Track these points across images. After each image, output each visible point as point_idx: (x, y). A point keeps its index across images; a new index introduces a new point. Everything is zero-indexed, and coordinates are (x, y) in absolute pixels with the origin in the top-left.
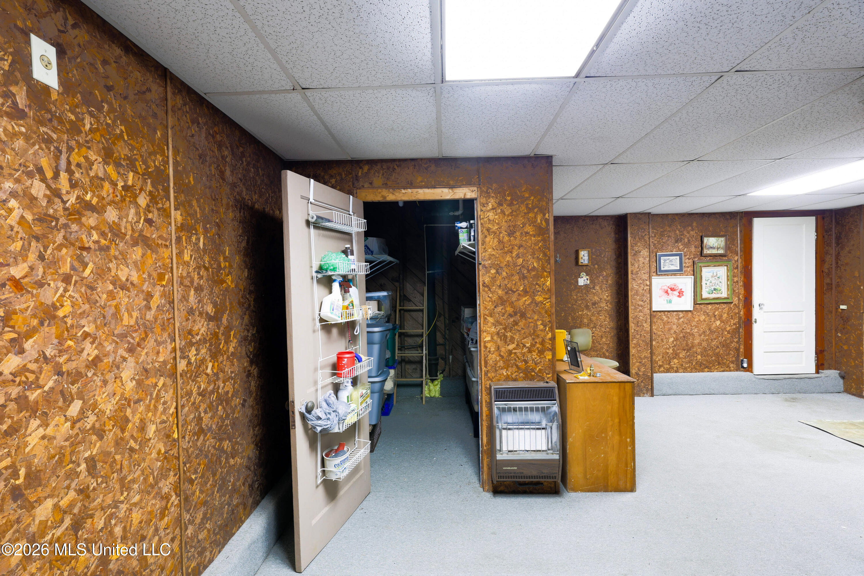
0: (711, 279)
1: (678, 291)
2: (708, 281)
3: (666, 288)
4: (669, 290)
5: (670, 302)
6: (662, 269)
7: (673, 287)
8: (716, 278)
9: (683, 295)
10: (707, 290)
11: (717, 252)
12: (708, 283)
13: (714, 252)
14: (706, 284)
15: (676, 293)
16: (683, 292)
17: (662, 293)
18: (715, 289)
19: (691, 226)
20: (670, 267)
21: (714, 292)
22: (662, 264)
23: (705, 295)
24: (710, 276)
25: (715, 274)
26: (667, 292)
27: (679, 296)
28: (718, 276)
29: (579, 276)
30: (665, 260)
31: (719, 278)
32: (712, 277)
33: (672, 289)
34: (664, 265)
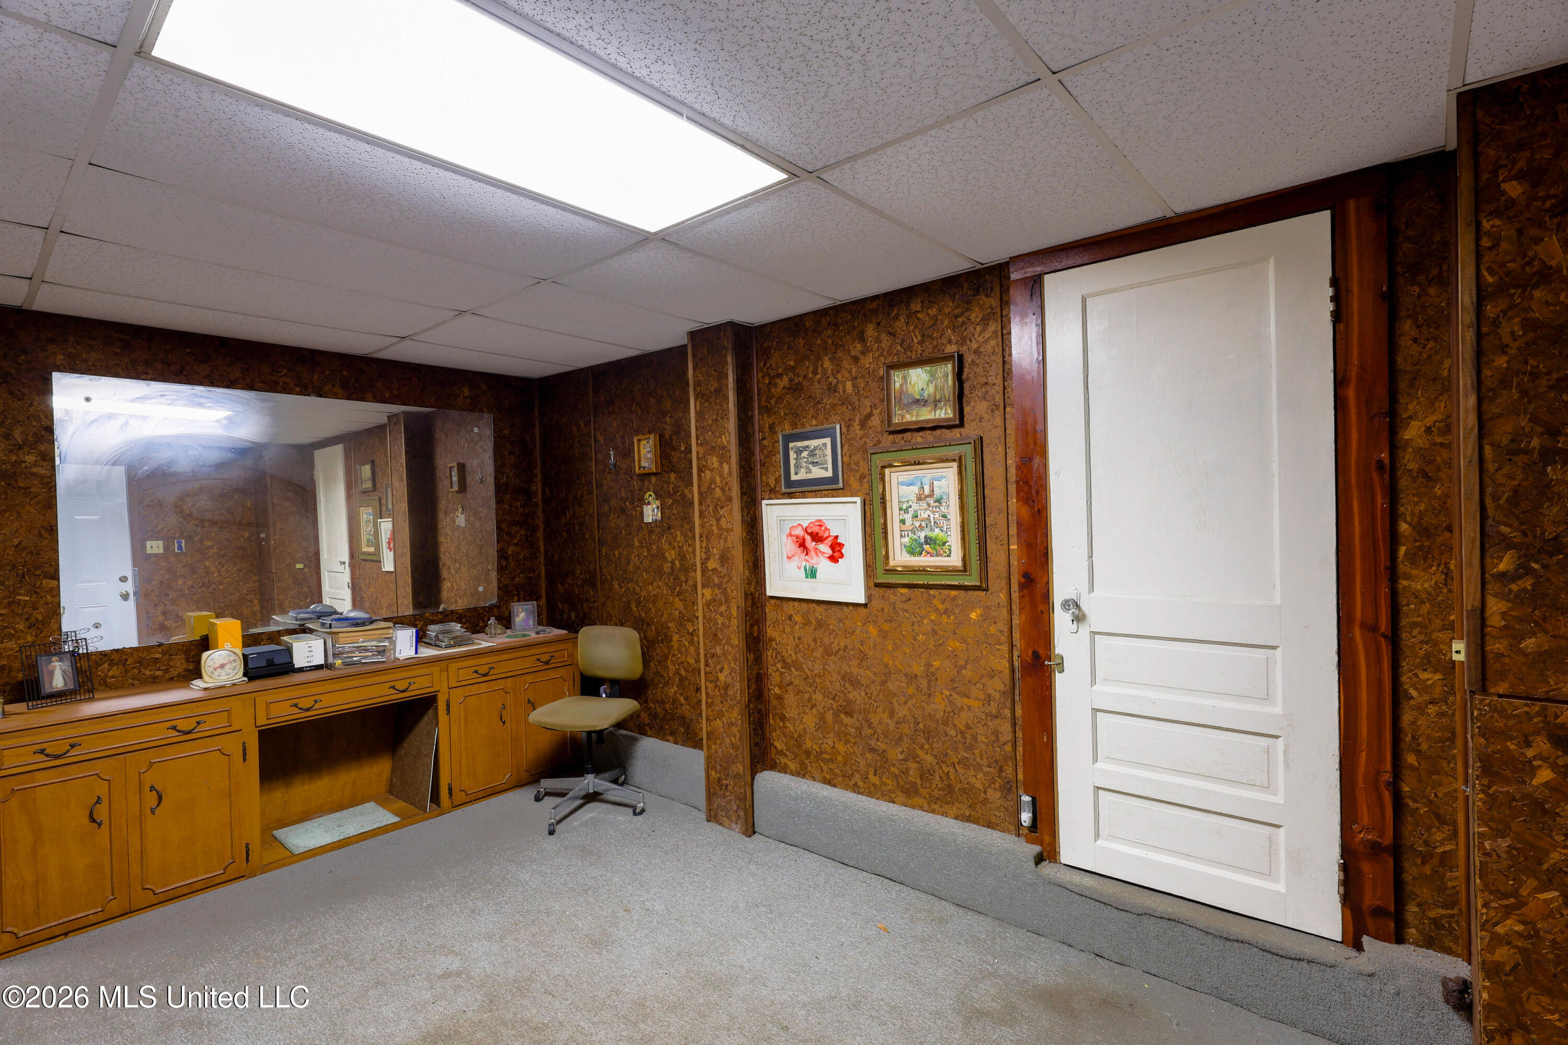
0: (915, 506)
1: (829, 541)
2: (906, 511)
3: (799, 532)
4: (808, 538)
5: (812, 573)
6: (794, 477)
7: (816, 529)
8: (931, 501)
9: (842, 556)
10: (906, 540)
11: (931, 416)
12: (908, 517)
13: (926, 415)
14: (903, 522)
15: (825, 548)
16: (841, 545)
17: (790, 546)
18: (928, 540)
19: (862, 339)
20: (809, 471)
21: (926, 547)
22: (792, 462)
23: (900, 557)
24: (913, 497)
25: (927, 490)
26: (802, 545)
27: (833, 559)
28: (937, 492)
29: (642, 502)
30: (799, 451)
31: (939, 501)
32: (919, 498)
33: (817, 538)
34: (798, 467)
